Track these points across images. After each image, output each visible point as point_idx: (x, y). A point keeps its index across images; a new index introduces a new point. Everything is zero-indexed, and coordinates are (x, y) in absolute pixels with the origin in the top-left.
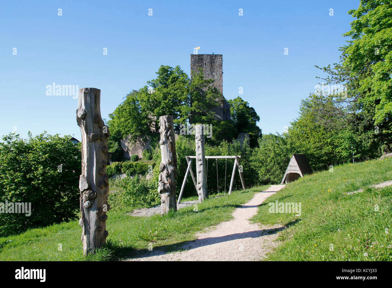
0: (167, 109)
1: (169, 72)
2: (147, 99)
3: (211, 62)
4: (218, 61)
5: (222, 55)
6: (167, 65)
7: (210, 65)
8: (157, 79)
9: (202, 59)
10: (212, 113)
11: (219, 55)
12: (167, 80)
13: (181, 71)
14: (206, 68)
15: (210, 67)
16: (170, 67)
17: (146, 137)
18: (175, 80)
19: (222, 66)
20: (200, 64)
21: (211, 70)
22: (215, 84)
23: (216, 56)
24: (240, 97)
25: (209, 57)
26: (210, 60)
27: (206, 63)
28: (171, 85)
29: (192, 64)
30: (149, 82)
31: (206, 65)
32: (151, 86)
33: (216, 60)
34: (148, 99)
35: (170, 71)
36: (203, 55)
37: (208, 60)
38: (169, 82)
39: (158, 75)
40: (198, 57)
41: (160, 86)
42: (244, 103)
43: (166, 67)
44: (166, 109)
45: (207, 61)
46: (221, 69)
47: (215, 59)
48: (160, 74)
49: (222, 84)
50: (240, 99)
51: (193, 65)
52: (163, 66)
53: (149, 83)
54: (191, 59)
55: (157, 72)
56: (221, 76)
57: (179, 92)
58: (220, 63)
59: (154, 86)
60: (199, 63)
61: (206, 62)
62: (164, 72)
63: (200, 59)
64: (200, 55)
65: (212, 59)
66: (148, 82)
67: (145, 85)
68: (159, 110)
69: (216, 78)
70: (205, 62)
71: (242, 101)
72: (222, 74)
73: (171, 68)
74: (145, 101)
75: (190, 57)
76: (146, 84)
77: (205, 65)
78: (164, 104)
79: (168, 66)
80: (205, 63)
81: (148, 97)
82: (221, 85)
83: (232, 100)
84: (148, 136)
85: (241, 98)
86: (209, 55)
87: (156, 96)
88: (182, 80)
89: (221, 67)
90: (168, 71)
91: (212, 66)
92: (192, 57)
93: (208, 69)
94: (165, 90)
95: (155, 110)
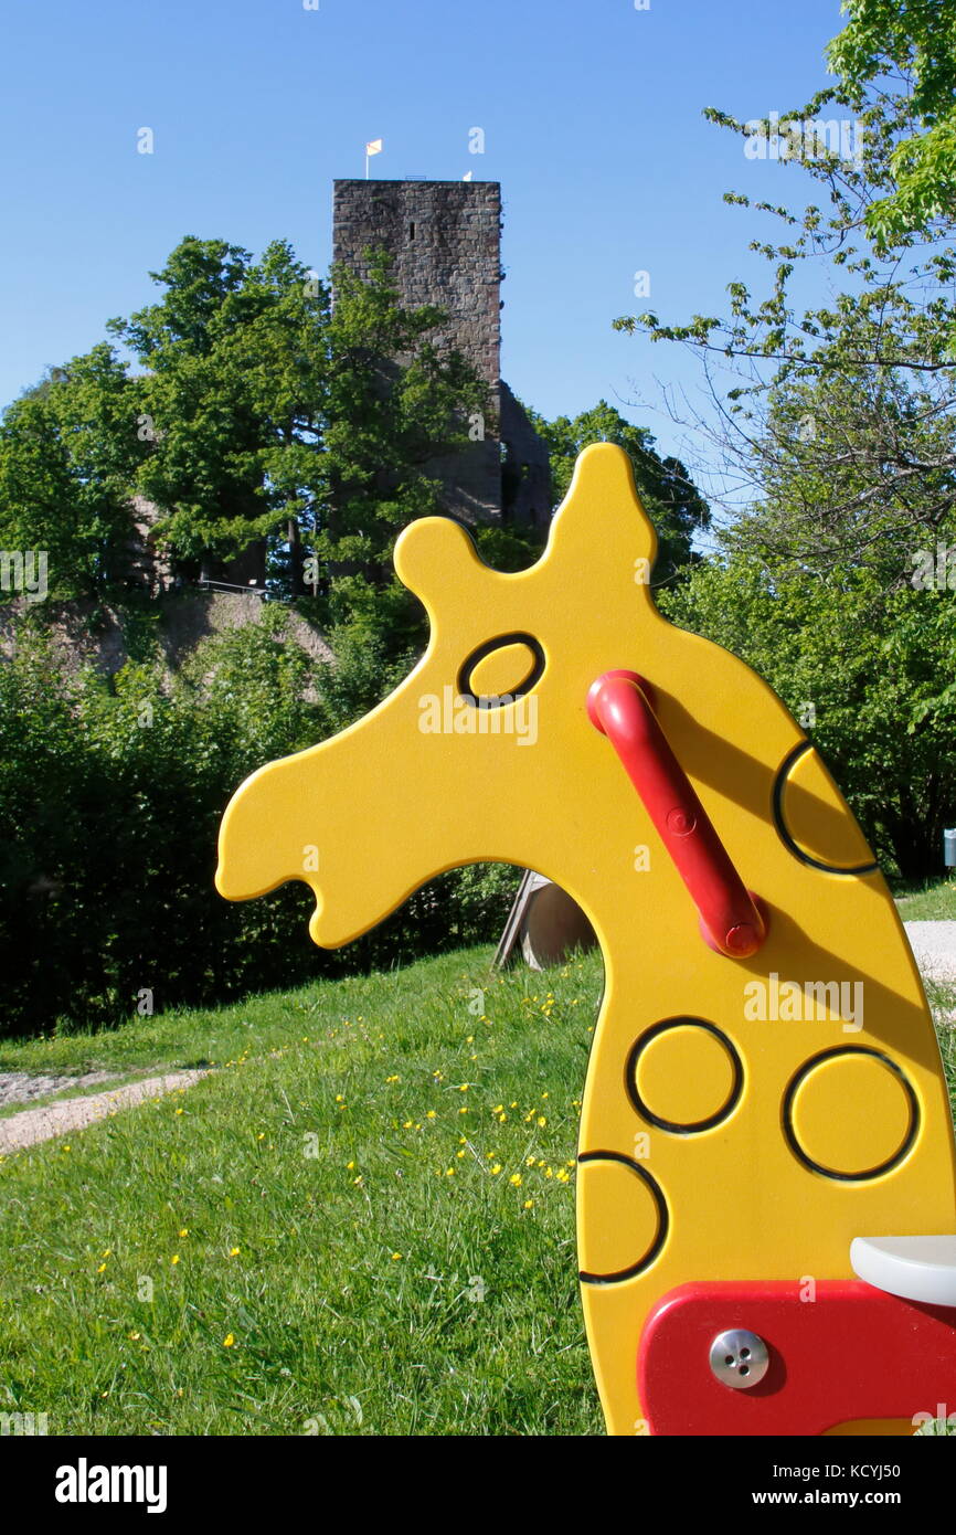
0: (201, 463)
1: (224, 274)
2: (100, 410)
3: (439, 219)
4: (475, 216)
5: (496, 187)
6: (212, 239)
7: (436, 236)
8: (158, 309)
9: (394, 207)
10: (426, 482)
11: (483, 183)
12: (207, 311)
13: (296, 267)
14: (416, 253)
15: (436, 244)
16: (233, 244)
17: (104, 611)
18: (248, 310)
19: (496, 240)
20: (382, 232)
21: (438, 262)
22: (461, 331)
23: (467, 188)
24: (609, 406)
25: (429, 193)
26: (435, 210)
27: (412, 225)
28: (225, 340)
29: (340, 229)
30: (118, 326)
31: (412, 237)
32: (129, 343)
33: (465, 212)
34: (105, 410)
35: (230, 268)
36: (397, 184)
37: (427, 212)
38: (215, 324)
39: (165, 288)
40: (375, 194)
41: (171, 342)
42: (628, 435)
43: (211, 244)
44: (195, 463)
45: (418, 216)
46: (494, 259)
47: (461, 206)
48: (170, 282)
49: (493, 337)
50: (608, 417)
51: (345, 234)
52: (193, 240)
53: (119, 328)
54: (338, 205)
55: (160, 274)
56: (490, 294)
57: (256, 377)
58: (486, 228)
59: (145, 343)
60: (379, 226)
61: (417, 222)
62: (196, 272)
63: (381, 206)
64: (385, 182)
65: (446, 207)
66: (111, 323)
67: (100, 342)
68: (160, 471)
69: (465, 301)
70: (406, 221)
71: (623, 424)
72: (498, 283)
73: (234, 251)
74: (93, 425)
75: (333, 194)
76: (104, 336)
77: (407, 237)
78: (182, 440)
79: (217, 242)
80: (407, 226)
81: (103, 404)
82: (492, 341)
83: (572, 419)
84: (113, 607)
85: (614, 411)
86: (431, 184)
87: (145, 396)
88: (287, 312)
89: (494, 249)
90: (220, 268)
91: (442, 242)
92: (340, 196)
93: (425, 256)
94: (190, 366)
95: (140, 469)
